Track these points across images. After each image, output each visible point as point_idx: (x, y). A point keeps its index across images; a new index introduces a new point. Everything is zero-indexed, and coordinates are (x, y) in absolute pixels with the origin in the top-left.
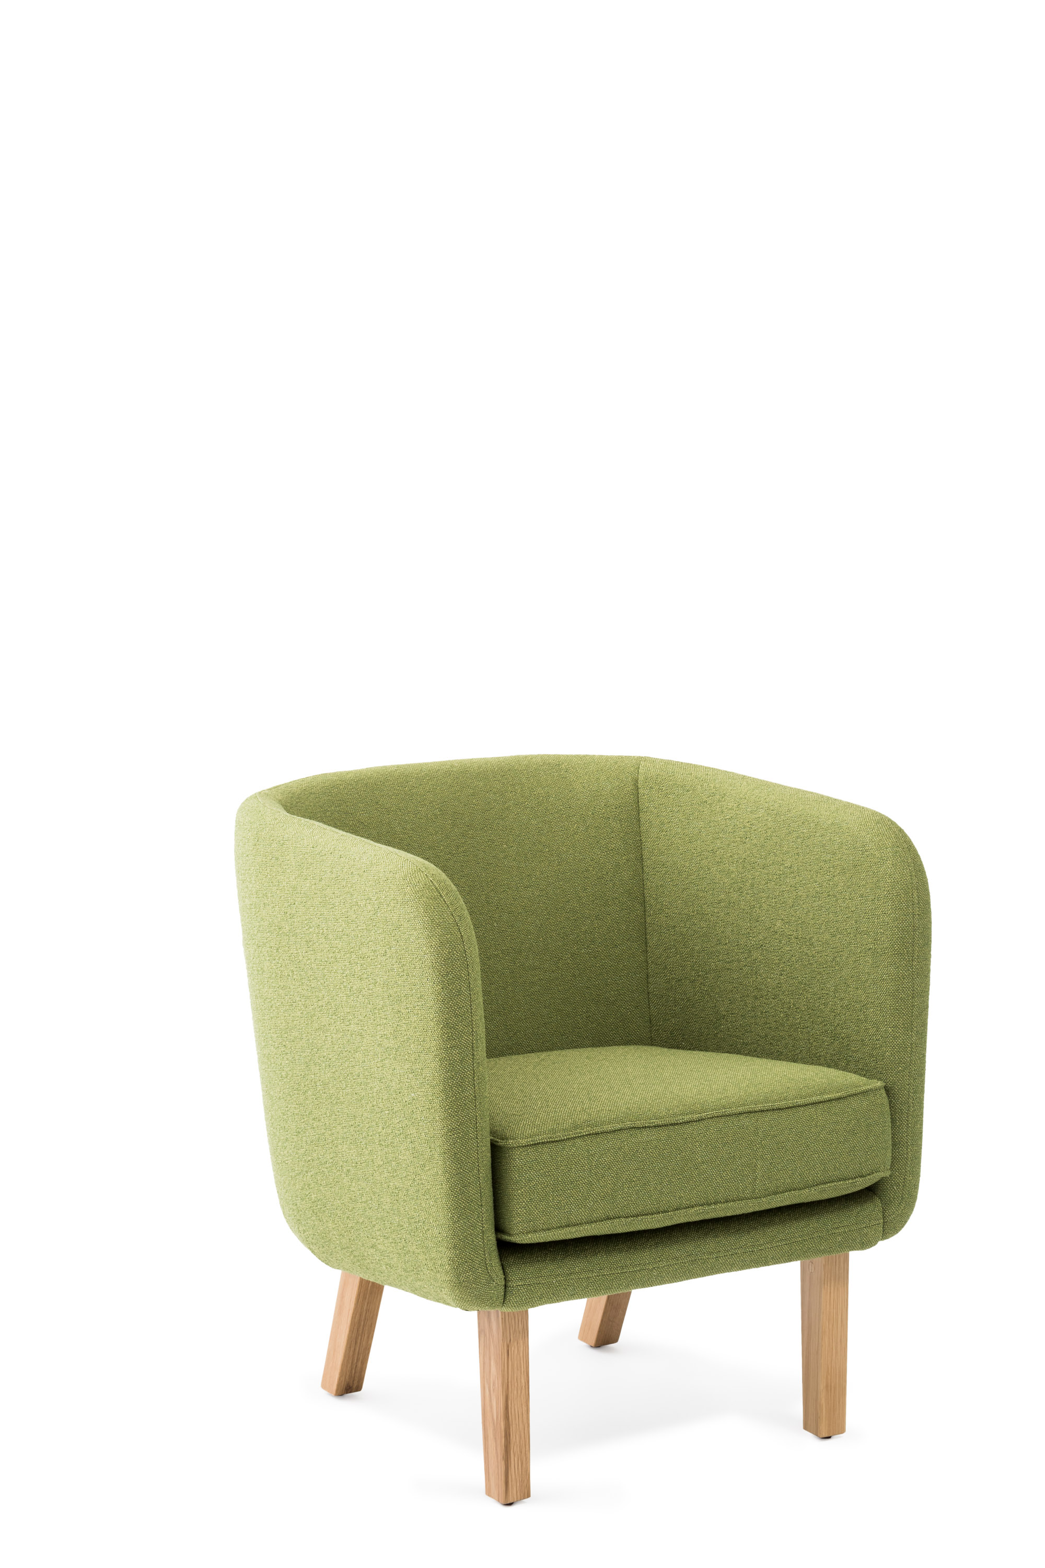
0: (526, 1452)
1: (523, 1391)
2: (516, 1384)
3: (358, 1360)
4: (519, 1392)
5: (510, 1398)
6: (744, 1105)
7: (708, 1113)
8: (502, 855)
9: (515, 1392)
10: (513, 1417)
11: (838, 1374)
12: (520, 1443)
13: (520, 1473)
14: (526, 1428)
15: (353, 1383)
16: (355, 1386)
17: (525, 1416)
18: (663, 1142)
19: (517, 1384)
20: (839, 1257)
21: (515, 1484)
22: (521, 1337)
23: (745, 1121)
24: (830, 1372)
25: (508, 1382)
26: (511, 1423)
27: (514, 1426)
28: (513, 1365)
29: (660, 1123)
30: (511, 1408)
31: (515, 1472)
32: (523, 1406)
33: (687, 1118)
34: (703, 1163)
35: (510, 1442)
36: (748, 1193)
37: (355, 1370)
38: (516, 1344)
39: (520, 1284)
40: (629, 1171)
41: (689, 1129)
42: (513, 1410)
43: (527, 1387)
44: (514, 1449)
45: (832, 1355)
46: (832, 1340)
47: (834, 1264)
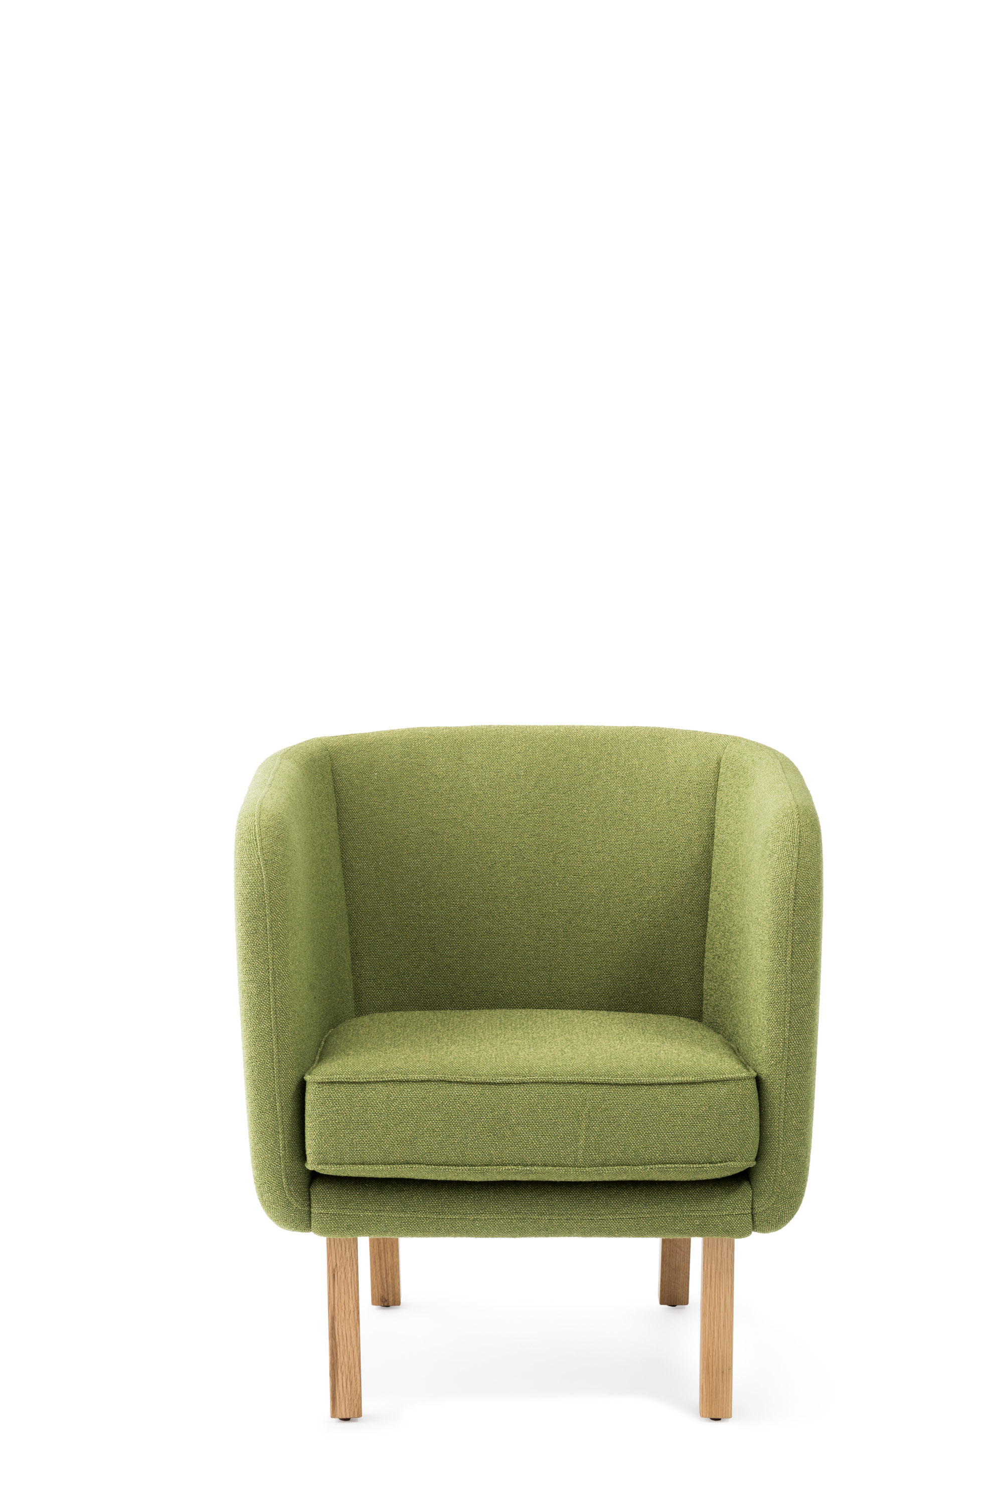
0: (356, 1374)
1: (352, 1316)
2: (343, 1307)
3: (387, 1275)
4: (347, 1316)
5: (337, 1319)
6: (578, 1075)
7: (531, 1078)
8: (580, 819)
9: (343, 1315)
10: (341, 1338)
11: (720, 1357)
12: (348, 1364)
13: (349, 1392)
14: (355, 1351)
15: (388, 1297)
16: (391, 1299)
17: (354, 1339)
18: (474, 1098)
19: (345, 1308)
20: (722, 1242)
21: (343, 1401)
22: (348, 1264)
23: (575, 1090)
24: (711, 1354)
25: (334, 1304)
26: (338, 1343)
27: (341, 1346)
28: (340, 1289)
29: (474, 1080)
30: (338, 1329)
31: (343, 1390)
32: (352, 1330)
33: (505, 1079)
34: (518, 1124)
35: (337, 1362)
36: (570, 1161)
37: (387, 1284)
38: (343, 1269)
39: (322, 1212)
40: (432, 1121)
41: (506, 1090)
42: (340, 1331)
43: (356, 1312)
44: (342, 1368)
45: (714, 1338)
46: (714, 1323)
47: (716, 1248)
